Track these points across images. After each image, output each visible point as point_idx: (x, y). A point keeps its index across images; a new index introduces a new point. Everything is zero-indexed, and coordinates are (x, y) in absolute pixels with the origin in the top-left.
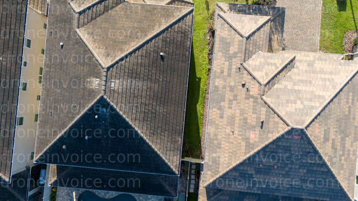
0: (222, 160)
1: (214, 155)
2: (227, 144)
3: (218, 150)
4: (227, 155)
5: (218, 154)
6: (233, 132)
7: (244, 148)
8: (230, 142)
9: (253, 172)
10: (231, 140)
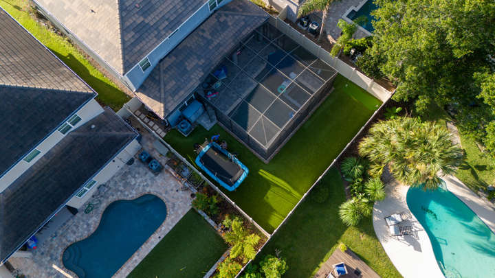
0: (109, 39)
1: (103, 44)
2: (100, 25)
3: (100, 37)
4: (108, 31)
5: (103, 40)
6: (93, 11)
7: (110, 8)
8: (99, 20)
9: (142, 19)
10: (98, 18)
